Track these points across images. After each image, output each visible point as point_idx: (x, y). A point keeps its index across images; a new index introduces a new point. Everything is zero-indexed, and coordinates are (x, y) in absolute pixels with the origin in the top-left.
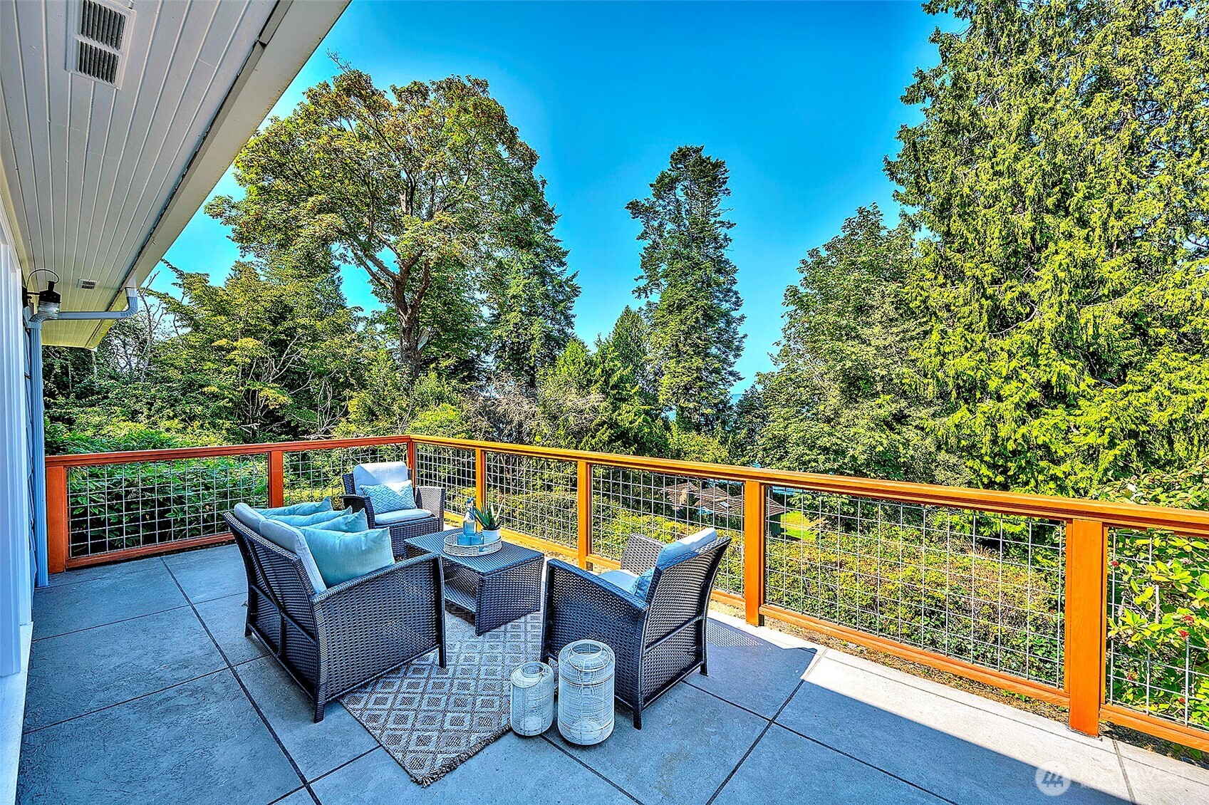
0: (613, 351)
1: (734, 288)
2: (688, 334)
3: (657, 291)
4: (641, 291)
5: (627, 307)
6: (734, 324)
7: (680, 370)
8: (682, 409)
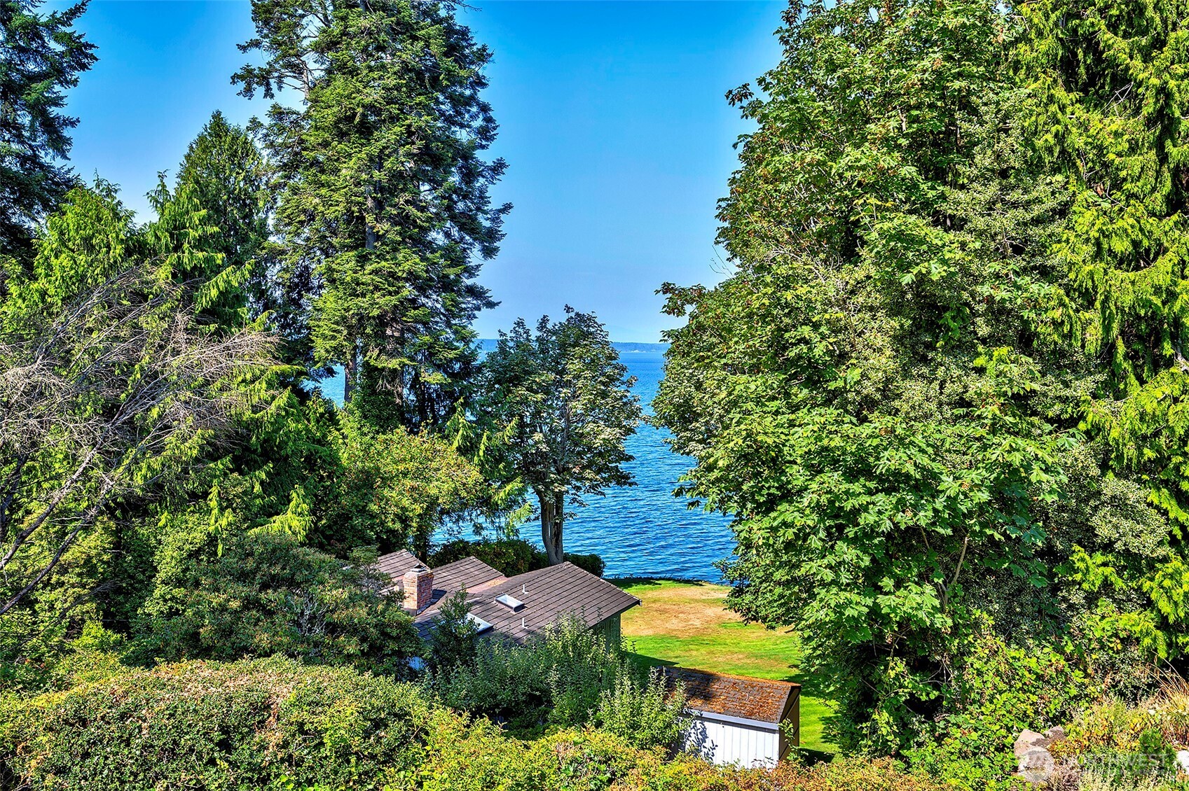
0: (203, 221)
1: (482, 95)
2: (384, 194)
3: (298, 83)
4: (251, 80)
5: (217, 116)
6: (482, 180)
7: (366, 279)
8: (371, 371)
